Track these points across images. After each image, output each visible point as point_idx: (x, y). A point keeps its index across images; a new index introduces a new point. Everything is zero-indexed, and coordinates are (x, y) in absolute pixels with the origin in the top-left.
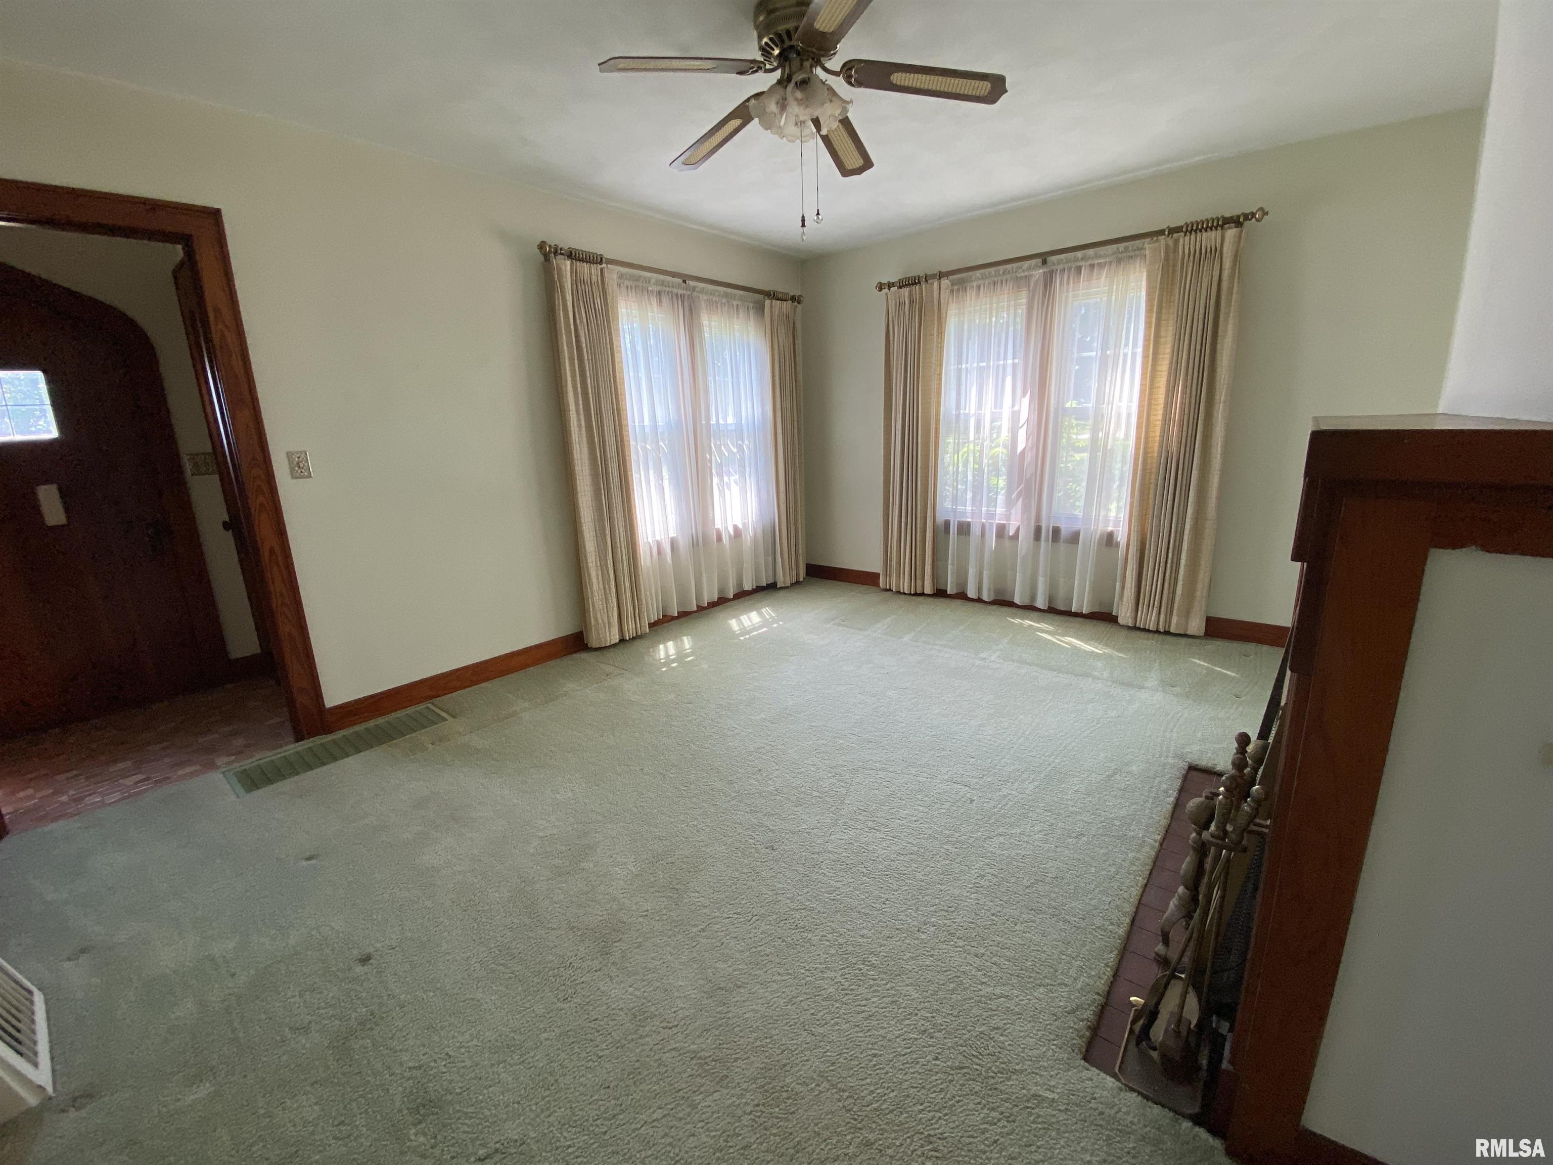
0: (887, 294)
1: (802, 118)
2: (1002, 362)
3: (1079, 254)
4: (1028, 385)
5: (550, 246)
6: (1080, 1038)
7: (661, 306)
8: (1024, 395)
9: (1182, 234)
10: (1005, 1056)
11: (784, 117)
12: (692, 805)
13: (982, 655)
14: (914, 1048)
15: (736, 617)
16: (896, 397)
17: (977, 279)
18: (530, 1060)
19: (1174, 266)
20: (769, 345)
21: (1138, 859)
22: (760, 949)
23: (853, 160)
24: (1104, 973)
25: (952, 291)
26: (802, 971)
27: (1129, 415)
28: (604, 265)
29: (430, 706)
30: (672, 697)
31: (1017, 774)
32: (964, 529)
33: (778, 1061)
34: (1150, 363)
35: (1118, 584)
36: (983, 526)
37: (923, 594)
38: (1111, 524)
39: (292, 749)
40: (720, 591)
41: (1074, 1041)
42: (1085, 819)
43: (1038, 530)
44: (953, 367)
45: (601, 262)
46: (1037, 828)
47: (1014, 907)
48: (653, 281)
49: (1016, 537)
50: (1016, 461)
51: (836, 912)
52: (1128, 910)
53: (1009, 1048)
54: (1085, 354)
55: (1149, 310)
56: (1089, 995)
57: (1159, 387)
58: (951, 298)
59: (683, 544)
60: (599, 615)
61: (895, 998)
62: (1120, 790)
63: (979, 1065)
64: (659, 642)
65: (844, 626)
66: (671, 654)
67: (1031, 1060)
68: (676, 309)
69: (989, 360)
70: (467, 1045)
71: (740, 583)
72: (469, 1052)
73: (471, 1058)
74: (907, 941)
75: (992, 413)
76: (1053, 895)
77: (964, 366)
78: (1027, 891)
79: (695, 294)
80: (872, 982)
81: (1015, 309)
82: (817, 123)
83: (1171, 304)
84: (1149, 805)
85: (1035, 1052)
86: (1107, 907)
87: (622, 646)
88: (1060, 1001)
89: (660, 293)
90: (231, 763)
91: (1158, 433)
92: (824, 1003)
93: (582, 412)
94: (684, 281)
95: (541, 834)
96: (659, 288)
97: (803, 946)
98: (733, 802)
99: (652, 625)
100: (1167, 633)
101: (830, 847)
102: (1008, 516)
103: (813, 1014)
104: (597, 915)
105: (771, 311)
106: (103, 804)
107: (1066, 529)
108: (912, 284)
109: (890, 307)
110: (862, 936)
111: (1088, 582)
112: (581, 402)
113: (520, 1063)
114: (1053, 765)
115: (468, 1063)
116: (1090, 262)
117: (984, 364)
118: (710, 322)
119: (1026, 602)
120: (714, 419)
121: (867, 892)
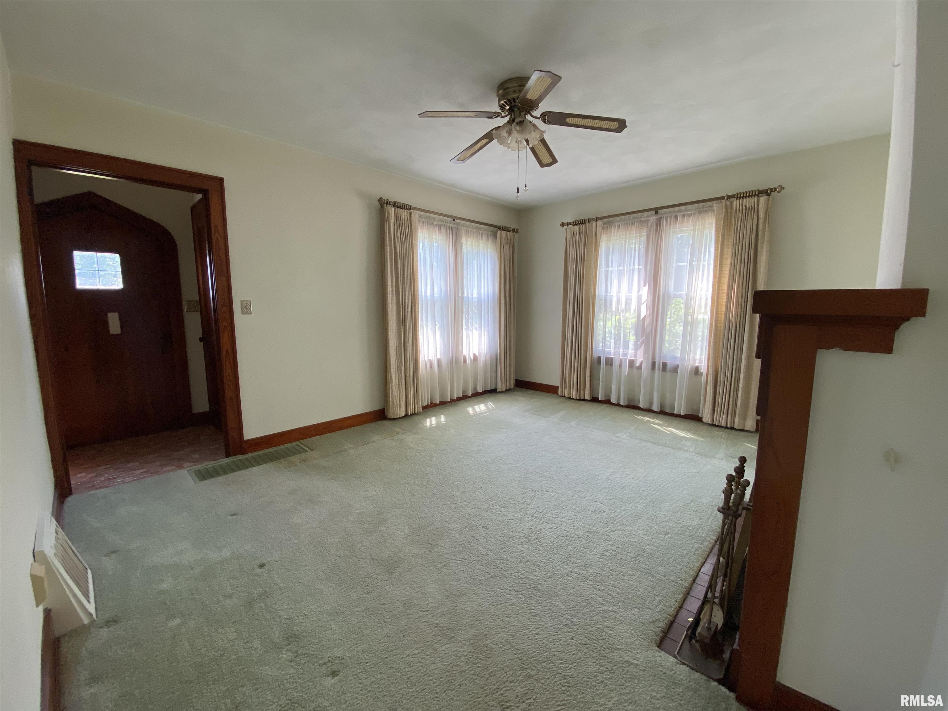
0: (566, 228)
1: (519, 139)
2: (632, 267)
3: (676, 209)
4: (647, 281)
5: (384, 200)
6: (656, 636)
7: (440, 232)
8: (645, 286)
9: (735, 199)
10: (612, 641)
11: (510, 139)
12: (442, 503)
13: (617, 435)
14: (560, 632)
15: (472, 406)
16: (570, 284)
17: (617, 221)
18: (348, 620)
19: (731, 216)
20: (498, 255)
21: (701, 548)
22: (476, 577)
23: (547, 159)
24: (674, 605)
25: (603, 228)
26: (499, 590)
27: (706, 299)
28: (412, 210)
29: (298, 443)
30: (433, 446)
31: (633, 499)
32: (609, 362)
33: (483, 632)
34: (718, 269)
35: (702, 398)
36: (621, 360)
37: (584, 400)
38: (697, 361)
39: (225, 461)
40: (464, 392)
41: (653, 637)
42: (671, 525)
43: (654, 364)
44: (603, 269)
45: (410, 209)
46: (641, 528)
47: (625, 567)
48: (437, 219)
49: (640, 367)
50: (640, 324)
51: (521, 562)
52: (692, 574)
53: (614, 637)
54: (680, 264)
55: (717, 241)
56: (664, 615)
57: (724, 283)
58: (603, 232)
59: (444, 362)
60: (395, 399)
61: (551, 608)
62: (694, 511)
63: (596, 644)
64: (427, 418)
65: (536, 414)
66: (433, 423)
67: (626, 644)
68: (448, 234)
69: (624, 266)
70: (314, 610)
71: (475, 389)
72: (315, 614)
73: (316, 616)
74: (560, 580)
75: (626, 296)
76: (648, 563)
77: (610, 269)
78: (633, 559)
79: (459, 227)
80: (538, 599)
81: (640, 239)
82: (527, 141)
83: (730, 237)
84: (710, 520)
85: (629, 641)
86: (679, 571)
87: (406, 418)
88: (646, 616)
89: (440, 226)
90: (191, 466)
91: (724, 309)
92: (510, 607)
93: (394, 287)
94: (454, 220)
95: (358, 511)
96: (440, 223)
97: (501, 578)
98: (465, 503)
99: (424, 408)
100: (732, 428)
101: (519, 529)
102: (635, 355)
103: (503, 611)
104: (387, 553)
105: (501, 237)
106: (124, 482)
107: (670, 363)
108: (581, 224)
109: (568, 235)
110: (535, 576)
111: (683, 396)
112: (394, 282)
113: (342, 621)
114: (654, 496)
115: (315, 619)
116: (683, 213)
117: (621, 268)
118: (466, 241)
119: (647, 407)
120: (466, 294)
121: (539, 554)
